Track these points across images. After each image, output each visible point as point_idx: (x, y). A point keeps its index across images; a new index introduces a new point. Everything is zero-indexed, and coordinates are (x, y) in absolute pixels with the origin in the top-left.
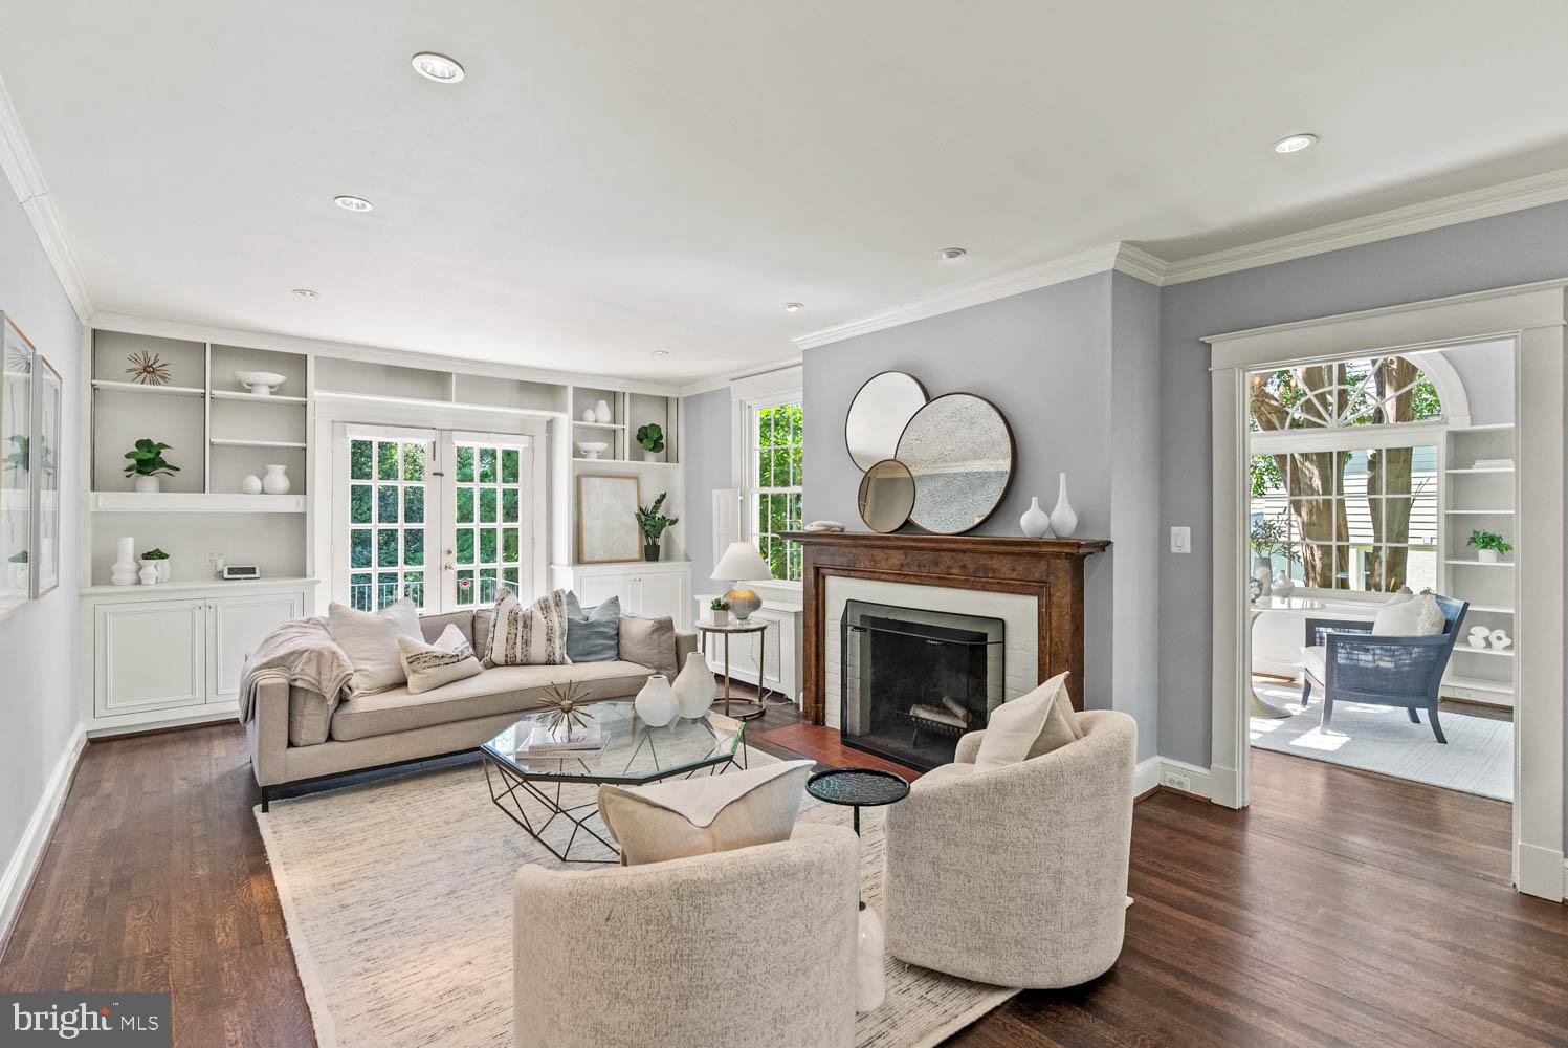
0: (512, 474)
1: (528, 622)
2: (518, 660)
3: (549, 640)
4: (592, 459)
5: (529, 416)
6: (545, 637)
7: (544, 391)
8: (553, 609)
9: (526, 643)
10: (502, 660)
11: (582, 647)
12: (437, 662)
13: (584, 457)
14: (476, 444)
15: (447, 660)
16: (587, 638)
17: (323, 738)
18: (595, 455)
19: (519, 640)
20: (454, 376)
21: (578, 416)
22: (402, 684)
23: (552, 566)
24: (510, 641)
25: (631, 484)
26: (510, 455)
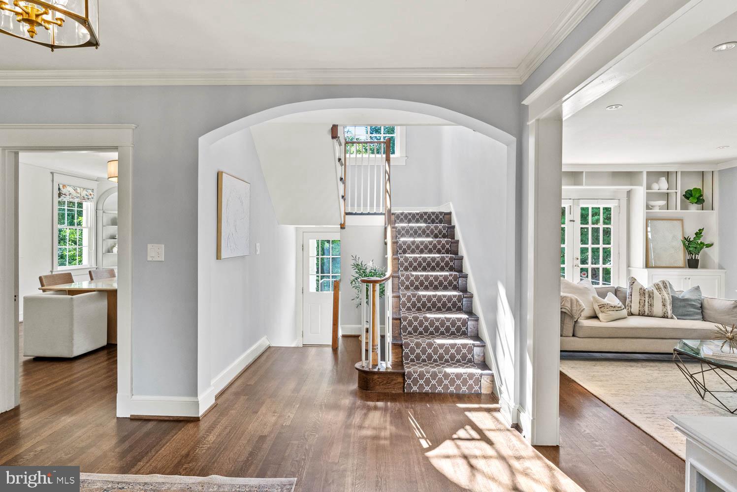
0: (608, 219)
1: (651, 295)
2: (646, 314)
3: (664, 305)
4: (656, 210)
5: (618, 189)
6: (661, 304)
7: (628, 176)
8: (663, 289)
9: (651, 305)
10: (637, 312)
11: (681, 311)
12: (613, 309)
13: (651, 209)
14: (590, 205)
15: (617, 309)
16: (684, 307)
17: (571, 335)
18: (658, 208)
19: (646, 303)
20: (584, 173)
21: (649, 187)
22: (595, 317)
23: (629, 268)
24: (642, 303)
25: (678, 223)
26: (607, 210)
